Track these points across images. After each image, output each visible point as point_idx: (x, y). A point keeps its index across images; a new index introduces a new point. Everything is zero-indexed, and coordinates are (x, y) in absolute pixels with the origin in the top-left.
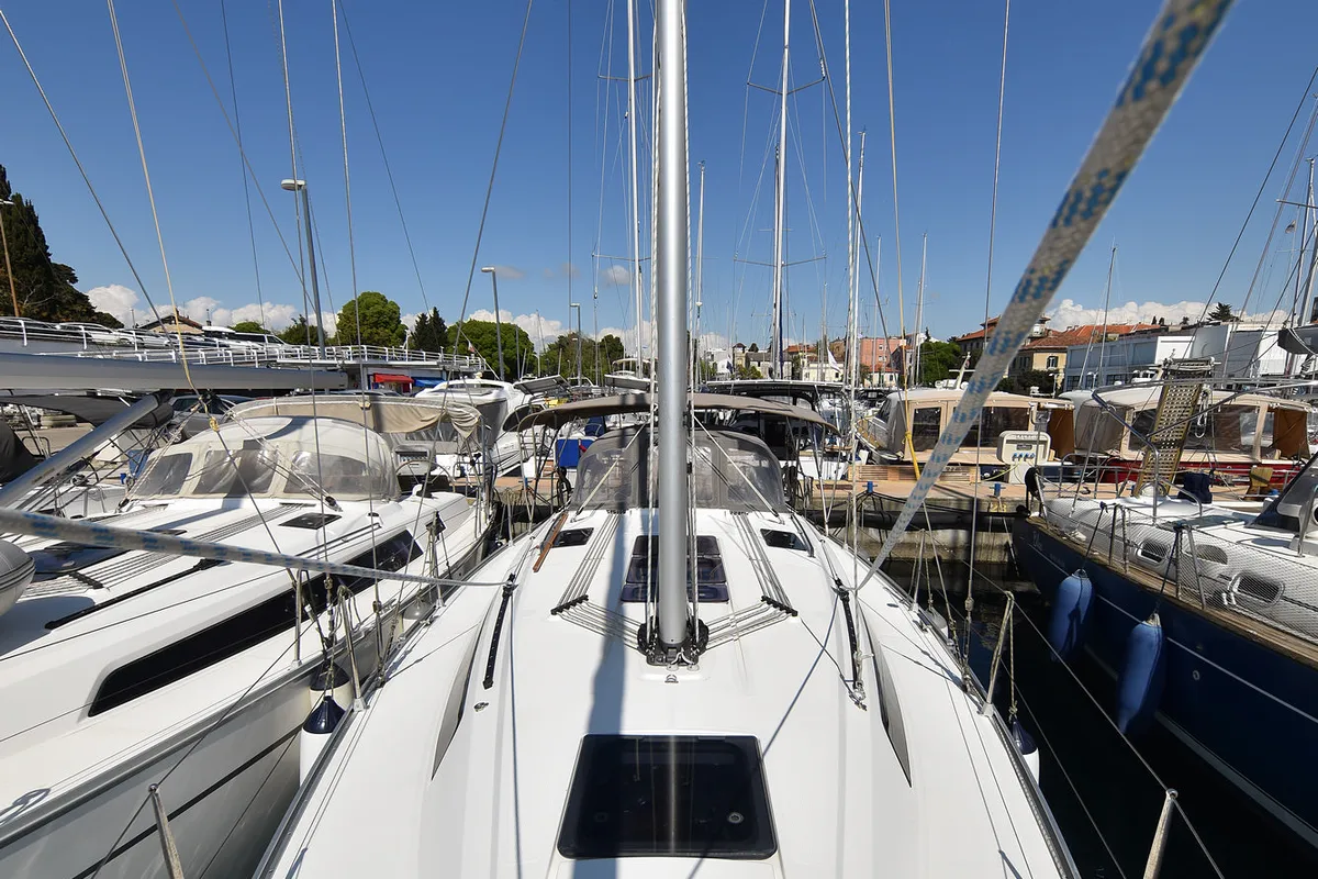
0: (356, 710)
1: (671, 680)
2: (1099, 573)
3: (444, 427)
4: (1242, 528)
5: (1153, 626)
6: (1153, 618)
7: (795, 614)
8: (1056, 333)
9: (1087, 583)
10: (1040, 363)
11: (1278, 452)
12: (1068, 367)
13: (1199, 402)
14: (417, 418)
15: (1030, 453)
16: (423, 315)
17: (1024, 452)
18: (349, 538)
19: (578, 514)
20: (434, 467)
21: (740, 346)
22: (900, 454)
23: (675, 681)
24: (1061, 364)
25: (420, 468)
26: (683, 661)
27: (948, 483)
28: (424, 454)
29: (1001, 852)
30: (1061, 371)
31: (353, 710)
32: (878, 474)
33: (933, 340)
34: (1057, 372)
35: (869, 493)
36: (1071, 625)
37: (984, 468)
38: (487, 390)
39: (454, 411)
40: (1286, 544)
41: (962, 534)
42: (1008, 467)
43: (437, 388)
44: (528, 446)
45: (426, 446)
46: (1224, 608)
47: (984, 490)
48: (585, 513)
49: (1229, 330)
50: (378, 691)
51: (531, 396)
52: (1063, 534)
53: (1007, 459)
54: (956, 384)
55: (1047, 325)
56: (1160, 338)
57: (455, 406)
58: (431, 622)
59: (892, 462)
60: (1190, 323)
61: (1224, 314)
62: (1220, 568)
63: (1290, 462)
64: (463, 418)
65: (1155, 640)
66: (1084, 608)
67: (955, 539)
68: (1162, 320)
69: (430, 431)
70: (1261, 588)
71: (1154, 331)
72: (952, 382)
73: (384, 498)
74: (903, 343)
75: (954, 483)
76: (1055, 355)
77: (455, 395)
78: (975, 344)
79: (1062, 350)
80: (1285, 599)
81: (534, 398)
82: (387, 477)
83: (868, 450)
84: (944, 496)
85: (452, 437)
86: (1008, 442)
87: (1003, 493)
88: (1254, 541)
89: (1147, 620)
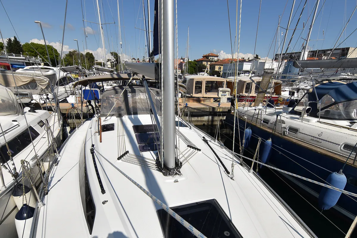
0: (39, 207)
1: (176, 181)
2: (254, 128)
3: (32, 84)
4: (285, 114)
5: (270, 141)
6: (270, 139)
7: (200, 150)
8: (220, 60)
9: (251, 130)
10: (217, 68)
11: (275, 94)
12: (224, 70)
13: (270, 81)
14: (20, 81)
15: (225, 94)
16: (9, 39)
17: (224, 94)
18: (7, 131)
19: (106, 118)
20: (32, 100)
21: (134, 59)
22: (191, 94)
23: (177, 182)
24: (222, 69)
25: (26, 100)
26: (177, 173)
27: (205, 103)
28: (27, 94)
29: (279, 217)
30: (222, 71)
31: (38, 207)
32: (187, 100)
33: (190, 60)
34: (221, 71)
35: (186, 106)
36: (247, 141)
37: (214, 98)
38: (47, 70)
39: (37, 78)
40: (298, 119)
41: (210, 117)
42: (220, 98)
43: (25, 69)
44: (68, 92)
45: (27, 91)
46: (286, 136)
47: (215, 105)
48: (109, 118)
49: (259, 61)
50: (46, 196)
51: (66, 73)
52: (241, 117)
53: (220, 96)
54: (204, 73)
55: (218, 58)
56: (244, 63)
57: (37, 76)
58: (58, 164)
59: (189, 97)
60: (250, 59)
61: (257, 57)
62: (283, 125)
63: (277, 96)
64: (41, 81)
65: (270, 145)
66: (250, 137)
67: (209, 118)
68: (244, 58)
69: (27, 86)
70: (294, 130)
71: (242, 61)
72: (203, 73)
73: (16, 113)
74: (182, 61)
75: (208, 103)
76: (220, 66)
77: (36, 72)
78: (201, 62)
79: (222, 65)
80: (300, 132)
81: (68, 74)
82: (15, 105)
83: (181, 93)
84: (206, 107)
85: (35, 88)
86: (220, 91)
87: (221, 106)
88: (290, 118)
89: (268, 140)
